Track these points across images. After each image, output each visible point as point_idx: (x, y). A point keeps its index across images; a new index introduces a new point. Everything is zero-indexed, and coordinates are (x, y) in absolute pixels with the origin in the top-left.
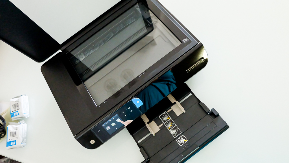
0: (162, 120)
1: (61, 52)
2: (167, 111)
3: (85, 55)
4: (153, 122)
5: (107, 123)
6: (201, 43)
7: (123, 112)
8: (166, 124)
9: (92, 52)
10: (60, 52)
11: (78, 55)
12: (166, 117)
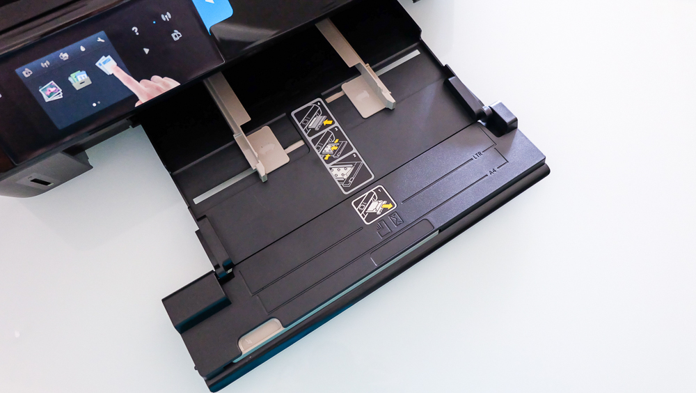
0: (303, 126)
2: (324, 98)
4: (266, 131)
7: (135, 29)
8: (314, 141)
12: (320, 117)
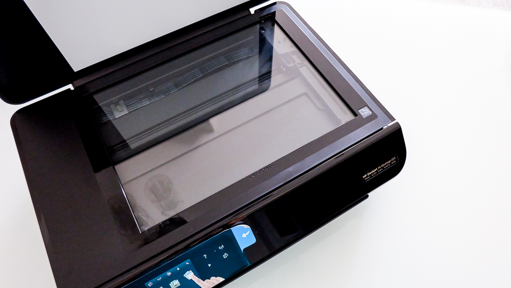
1: (72, 88)
3: (127, 106)
5: (159, 279)
6: (397, 123)
7: (205, 256)
9: (146, 102)
10: (69, 89)
11: (112, 103)
